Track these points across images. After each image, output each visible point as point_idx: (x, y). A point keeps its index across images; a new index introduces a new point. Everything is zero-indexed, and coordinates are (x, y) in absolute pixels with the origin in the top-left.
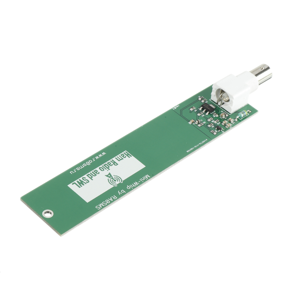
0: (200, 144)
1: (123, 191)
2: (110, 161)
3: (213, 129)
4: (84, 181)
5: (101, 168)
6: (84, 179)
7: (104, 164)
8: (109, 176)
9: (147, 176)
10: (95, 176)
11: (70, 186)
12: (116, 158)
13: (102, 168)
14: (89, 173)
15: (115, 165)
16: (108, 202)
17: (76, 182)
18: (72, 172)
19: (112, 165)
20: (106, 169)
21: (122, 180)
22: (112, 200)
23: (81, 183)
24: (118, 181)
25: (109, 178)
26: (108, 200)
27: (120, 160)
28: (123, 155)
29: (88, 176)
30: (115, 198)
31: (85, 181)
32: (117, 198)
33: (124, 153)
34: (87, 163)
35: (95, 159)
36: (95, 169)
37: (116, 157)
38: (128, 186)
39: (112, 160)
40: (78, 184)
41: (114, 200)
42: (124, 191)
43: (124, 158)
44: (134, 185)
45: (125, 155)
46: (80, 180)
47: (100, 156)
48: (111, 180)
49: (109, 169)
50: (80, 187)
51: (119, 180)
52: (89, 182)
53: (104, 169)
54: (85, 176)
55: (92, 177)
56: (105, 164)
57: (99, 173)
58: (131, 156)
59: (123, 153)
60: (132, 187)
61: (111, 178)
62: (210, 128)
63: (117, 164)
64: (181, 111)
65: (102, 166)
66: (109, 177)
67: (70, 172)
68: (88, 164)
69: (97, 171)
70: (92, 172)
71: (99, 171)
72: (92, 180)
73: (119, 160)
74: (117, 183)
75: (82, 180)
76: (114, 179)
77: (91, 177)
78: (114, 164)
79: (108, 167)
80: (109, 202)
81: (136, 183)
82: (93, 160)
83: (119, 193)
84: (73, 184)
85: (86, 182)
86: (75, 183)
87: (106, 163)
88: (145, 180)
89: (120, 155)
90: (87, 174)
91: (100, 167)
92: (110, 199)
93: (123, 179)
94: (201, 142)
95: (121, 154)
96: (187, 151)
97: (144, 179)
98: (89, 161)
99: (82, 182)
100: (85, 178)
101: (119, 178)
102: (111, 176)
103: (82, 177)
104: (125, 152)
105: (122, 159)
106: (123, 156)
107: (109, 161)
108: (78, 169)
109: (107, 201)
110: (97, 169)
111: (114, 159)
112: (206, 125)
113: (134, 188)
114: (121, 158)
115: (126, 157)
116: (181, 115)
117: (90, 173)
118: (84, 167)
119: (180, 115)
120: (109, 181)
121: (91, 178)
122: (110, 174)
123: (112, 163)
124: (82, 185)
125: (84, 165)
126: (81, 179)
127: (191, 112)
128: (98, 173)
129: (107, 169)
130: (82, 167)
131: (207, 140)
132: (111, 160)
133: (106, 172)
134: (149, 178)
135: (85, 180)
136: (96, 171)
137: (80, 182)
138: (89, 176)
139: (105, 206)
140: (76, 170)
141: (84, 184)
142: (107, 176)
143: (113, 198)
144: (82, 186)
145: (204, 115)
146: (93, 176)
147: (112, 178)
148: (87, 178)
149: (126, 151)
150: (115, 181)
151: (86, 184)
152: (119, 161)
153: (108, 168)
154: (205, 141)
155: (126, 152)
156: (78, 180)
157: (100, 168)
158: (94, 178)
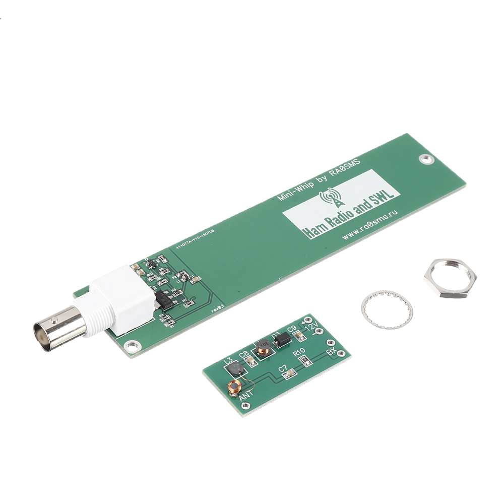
0: (190, 242)
1: (320, 180)
2: (336, 225)
3: (162, 265)
4: (377, 199)
5: (351, 215)
6: (377, 202)
7: (346, 221)
8: (339, 204)
9: (282, 198)
10: (360, 205)
11: (397, 194)
12: (328, 229)
13: (349, 216)
14: (369, 210)
15: (329, 219)
16: (343, 167)
17: (389, 199)
18: (395, 213)
19: (334, 219)
20: (343, 213)
21: (321, 195)
22: (336, 169)
23: (381, 196)
24: (327, 195)
25: (340, 200)
26: (342, 170)
27: (320, 226)
28: (316, 232)
29: (371, 206)
30: (331, 172)
31: (375, 198)
32: (330, 172)
33: (314, 236)
34: (371, 225)
35: (359, 230)
36: (359, 215)
37: (327, 231)
38: (311, 186)
39: (333, 226)
40: (385, 195)
41: (334, 169)
42: (318, 180)
43: (314, 229)
44: (302, 188)
45: (313, 232)
46: (383, 201)
47: (351, 235)
48: (336, 197)
49: (338, 213)
50: (383, 191)
51: (324, 196)
52: (370, 197)
53: (346, 214)
54: (375, 206)
55: (364, 204)
56: (344, 221)
57: (354, 209)
58: (303, 230)
59: (316, 236)
60: (306, 185)
61: (337, 200)
62: (167, 267)
63: (325, 219)
64: (210, 301)
65: (349, 219)
66: (339, 202)
67: (397, 213)
68: (370, 223)
69: (357, 212)
70: (364, 211)
71: (354, 212)
72: (364, 200)
73: (322, 226)
74: (327, 193)
75: (379, 201)
76: (333, 198)
77: (367, 204)
78: (331, 221)
79: (340, 217)
80: (341, 168)
81: (299, 189)
82: (363, 228)
83: (325, 179)
84: (393, 196)
85: (373, 197)
86: (390, 197)
87: (343, 223)
88: (285, 193)
89: (321, 234)
90: (372, 208)
91: (352, 218)
92: (339, 171)
93: (319, 196)
94: (188, 245)
95: (319, 235)
96: (213, 231)
97: (287, 195)
98: (369, 227)
99: (380, 198)
100: (375, 203)
101: (325, 199)
102: (336, 203)
103: (380, 204)
104: (313, 238)
105: (317, 227)
106: (316, 230)
107: (338, 225)
108: (385, 217)
109: (344, 169)
110: (356, 215)
111: (330, 228)
112: (172, 273)
113: (303, 184)
114: (319, 228)
115: (312, 230)
116: (211, 294)
117: (367, 209)
118: (377, 220)
119: (213, 293)
120: (340, 196)
121: (366, 202)
122: (338, 206)
123: (334, 221)
124: (380, 194)
125: (376, 222)
126: (381, 203)
127: (194, 298)
128: (356, 209)
129: (341, 213)
130: (380, 219)
131: (177, 248)
132: (335, 227)
133: (343, 209)
134: (279, 195)
135: (375, 200)
136: (359, 211)
137: (383, 198)
138: (369, 206)
139: (347, 163)
140: (388, 216)
141: (376, 195)
142: (342, 204)
143: (335, 172)
144: (380, 192)
145: (173, 291)
146: (363, 206)
147: (334, 200)
148: (372, 203)
149: (311, 239)
150: (330, 196)
151: (374, 195)
152: (322, 224)
153: (340, 215)
154: (181, 246)
155: (311, 237)
156: (385, 201)
157: (353, 216)
158: (362, 203)
